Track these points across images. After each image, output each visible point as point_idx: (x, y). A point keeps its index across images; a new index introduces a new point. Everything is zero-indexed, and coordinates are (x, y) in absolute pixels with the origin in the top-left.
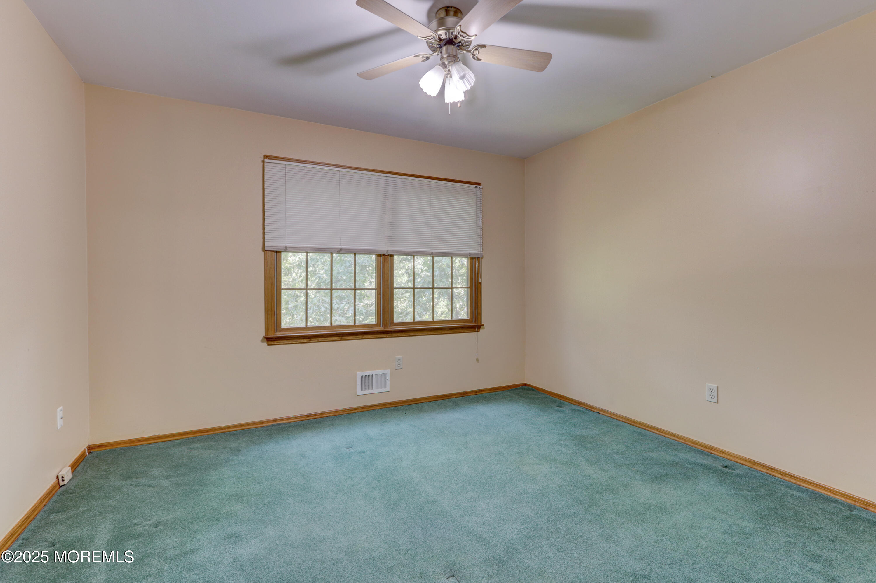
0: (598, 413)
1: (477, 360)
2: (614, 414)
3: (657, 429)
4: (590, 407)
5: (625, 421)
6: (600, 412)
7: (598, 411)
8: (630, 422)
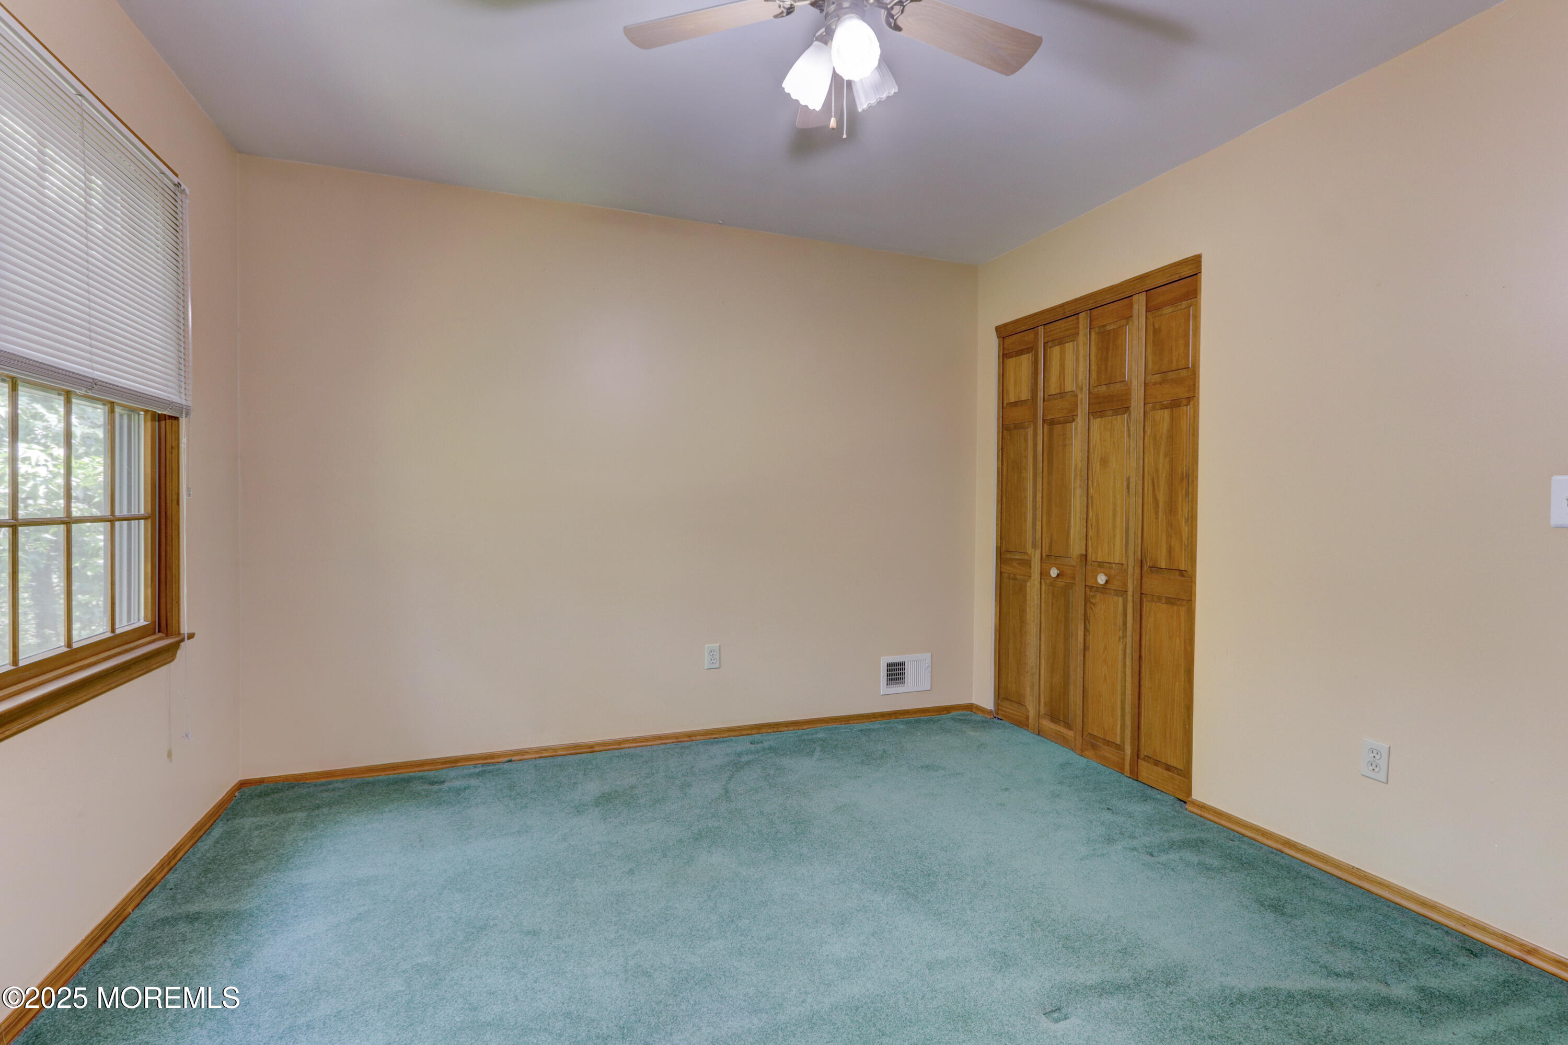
0: (510, 761)
1: (170, 754)
2: (546, 749)
3: (633, 740)
4: (486, 759)
5: (573, 752)
6: (514, 758)
7: (507, 759)
8: (581, 749)
